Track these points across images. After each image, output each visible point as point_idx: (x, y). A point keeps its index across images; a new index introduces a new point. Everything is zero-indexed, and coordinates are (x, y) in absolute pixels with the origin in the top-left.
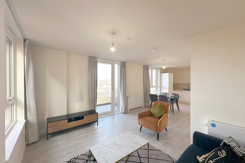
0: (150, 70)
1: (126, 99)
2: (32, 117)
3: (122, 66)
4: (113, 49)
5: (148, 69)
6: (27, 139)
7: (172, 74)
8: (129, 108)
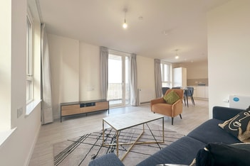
0: (161, 65)
1: (137, 92)
2: (47, 99)
3: (132, 58)
4: (125, 26)
5: (160, 63)
6: (42, 118)
7: (185, 69)
8: (140, 101)
